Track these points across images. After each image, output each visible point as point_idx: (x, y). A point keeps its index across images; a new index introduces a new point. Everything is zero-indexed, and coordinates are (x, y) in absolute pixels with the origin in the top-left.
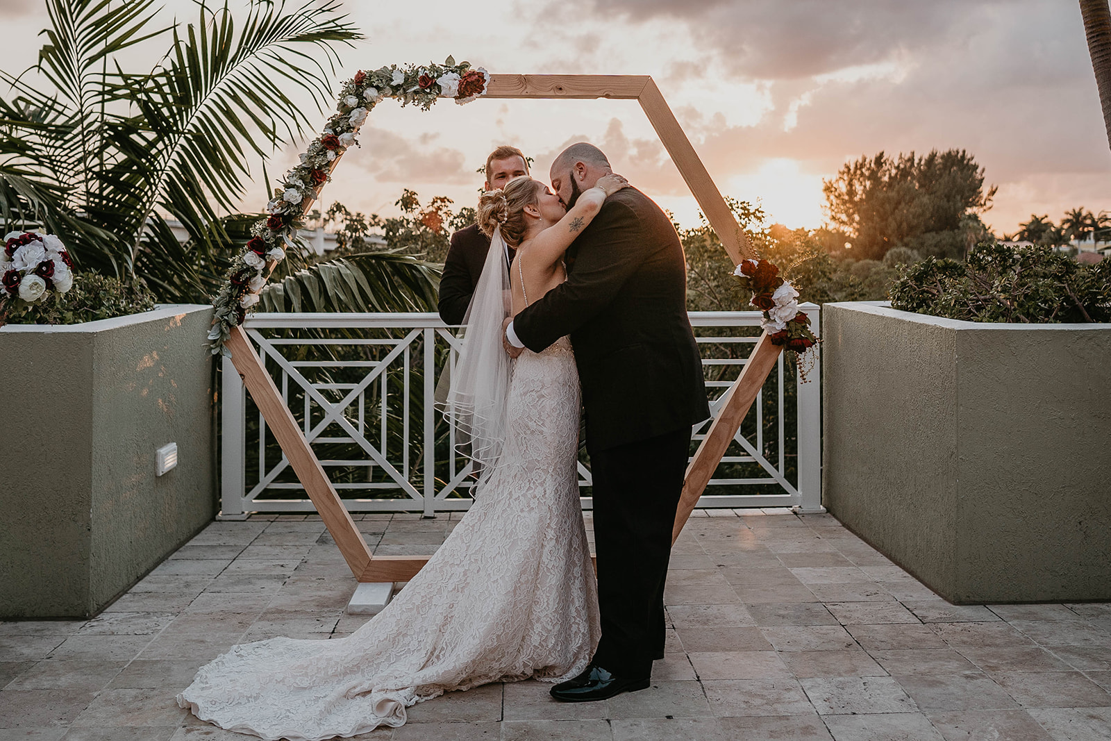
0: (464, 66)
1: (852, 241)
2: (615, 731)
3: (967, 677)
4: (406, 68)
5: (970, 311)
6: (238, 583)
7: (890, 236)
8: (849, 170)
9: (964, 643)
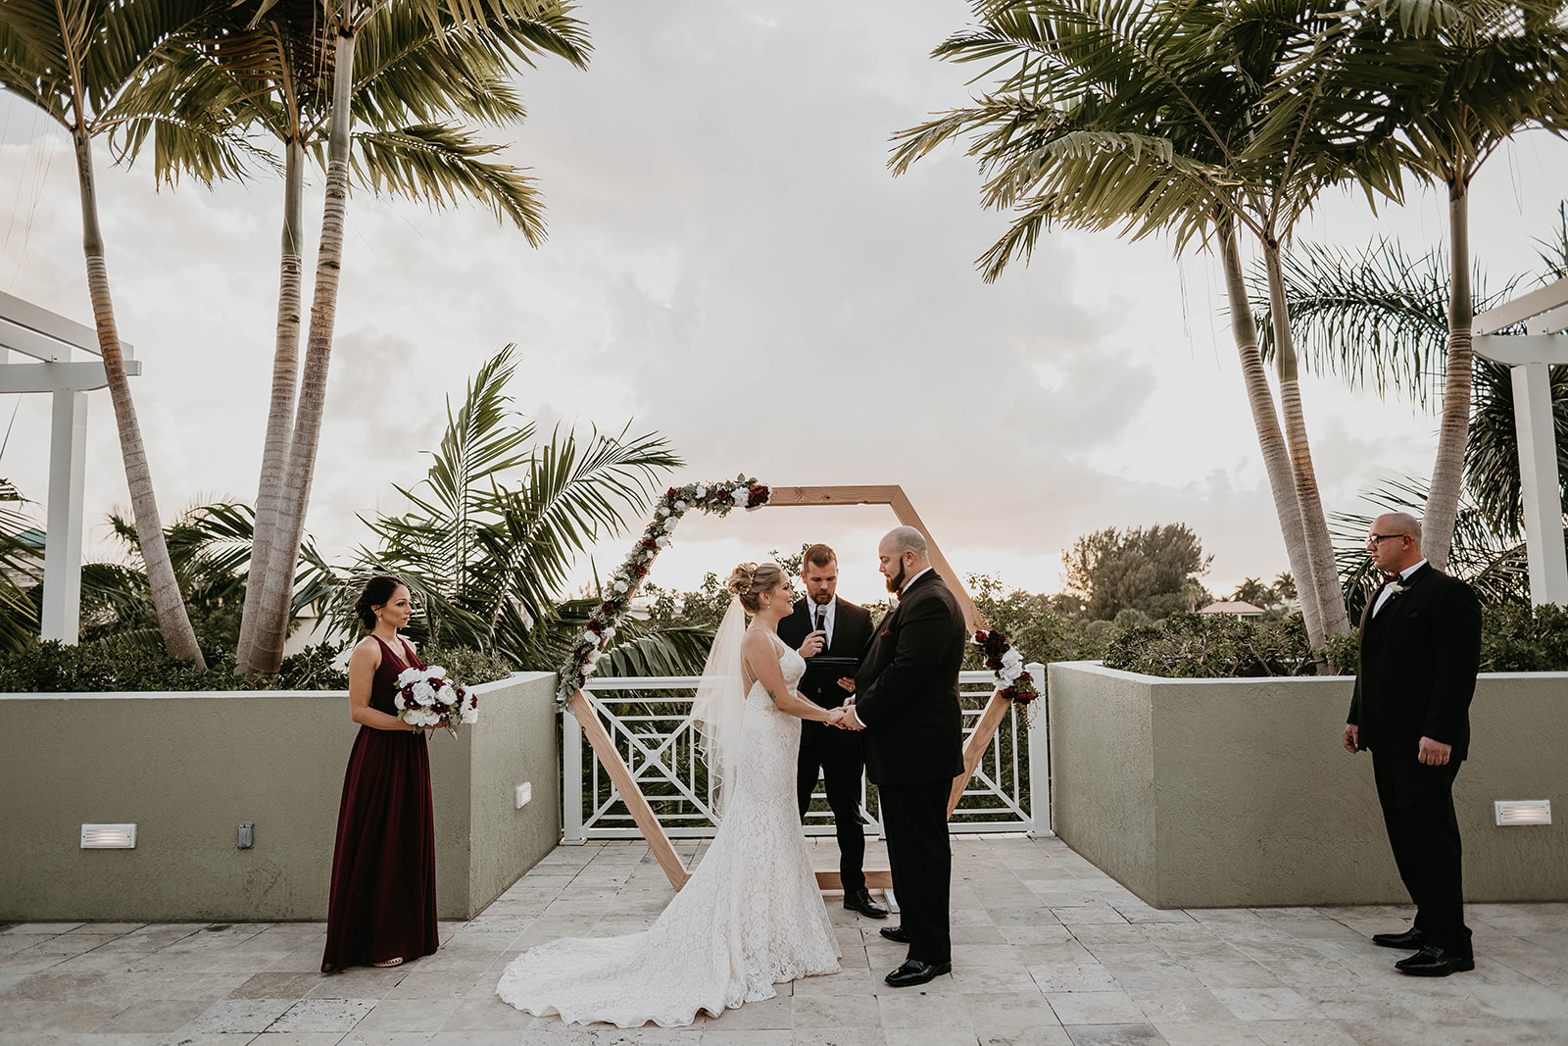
0: (751, 482)
1: (1086, 604)
2: (880, 1004)
3: (1163, 964)
4: (707, 485)
5: (1165, 669)
6: (581, 893)
7: (1120, 599)
8: (1083, 543)
9: (1163, 939)
